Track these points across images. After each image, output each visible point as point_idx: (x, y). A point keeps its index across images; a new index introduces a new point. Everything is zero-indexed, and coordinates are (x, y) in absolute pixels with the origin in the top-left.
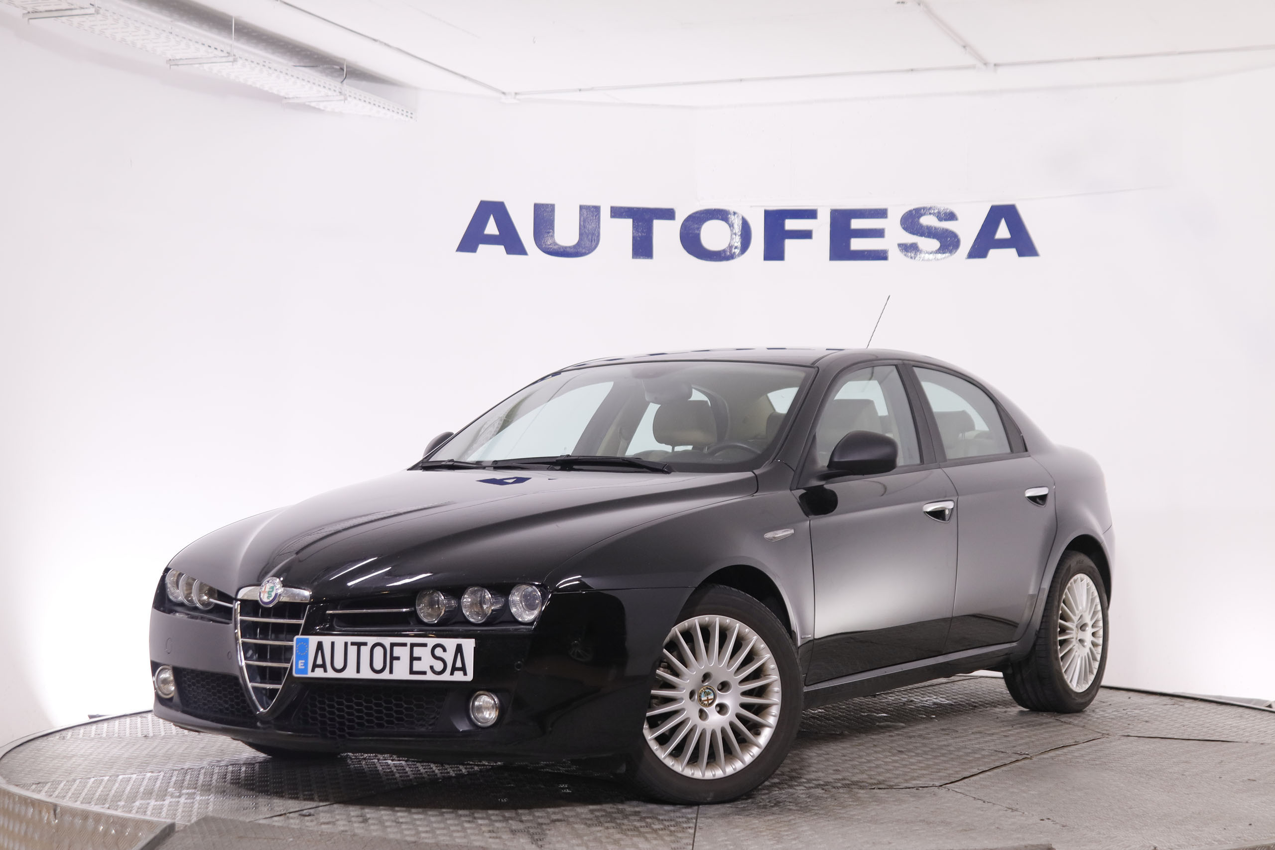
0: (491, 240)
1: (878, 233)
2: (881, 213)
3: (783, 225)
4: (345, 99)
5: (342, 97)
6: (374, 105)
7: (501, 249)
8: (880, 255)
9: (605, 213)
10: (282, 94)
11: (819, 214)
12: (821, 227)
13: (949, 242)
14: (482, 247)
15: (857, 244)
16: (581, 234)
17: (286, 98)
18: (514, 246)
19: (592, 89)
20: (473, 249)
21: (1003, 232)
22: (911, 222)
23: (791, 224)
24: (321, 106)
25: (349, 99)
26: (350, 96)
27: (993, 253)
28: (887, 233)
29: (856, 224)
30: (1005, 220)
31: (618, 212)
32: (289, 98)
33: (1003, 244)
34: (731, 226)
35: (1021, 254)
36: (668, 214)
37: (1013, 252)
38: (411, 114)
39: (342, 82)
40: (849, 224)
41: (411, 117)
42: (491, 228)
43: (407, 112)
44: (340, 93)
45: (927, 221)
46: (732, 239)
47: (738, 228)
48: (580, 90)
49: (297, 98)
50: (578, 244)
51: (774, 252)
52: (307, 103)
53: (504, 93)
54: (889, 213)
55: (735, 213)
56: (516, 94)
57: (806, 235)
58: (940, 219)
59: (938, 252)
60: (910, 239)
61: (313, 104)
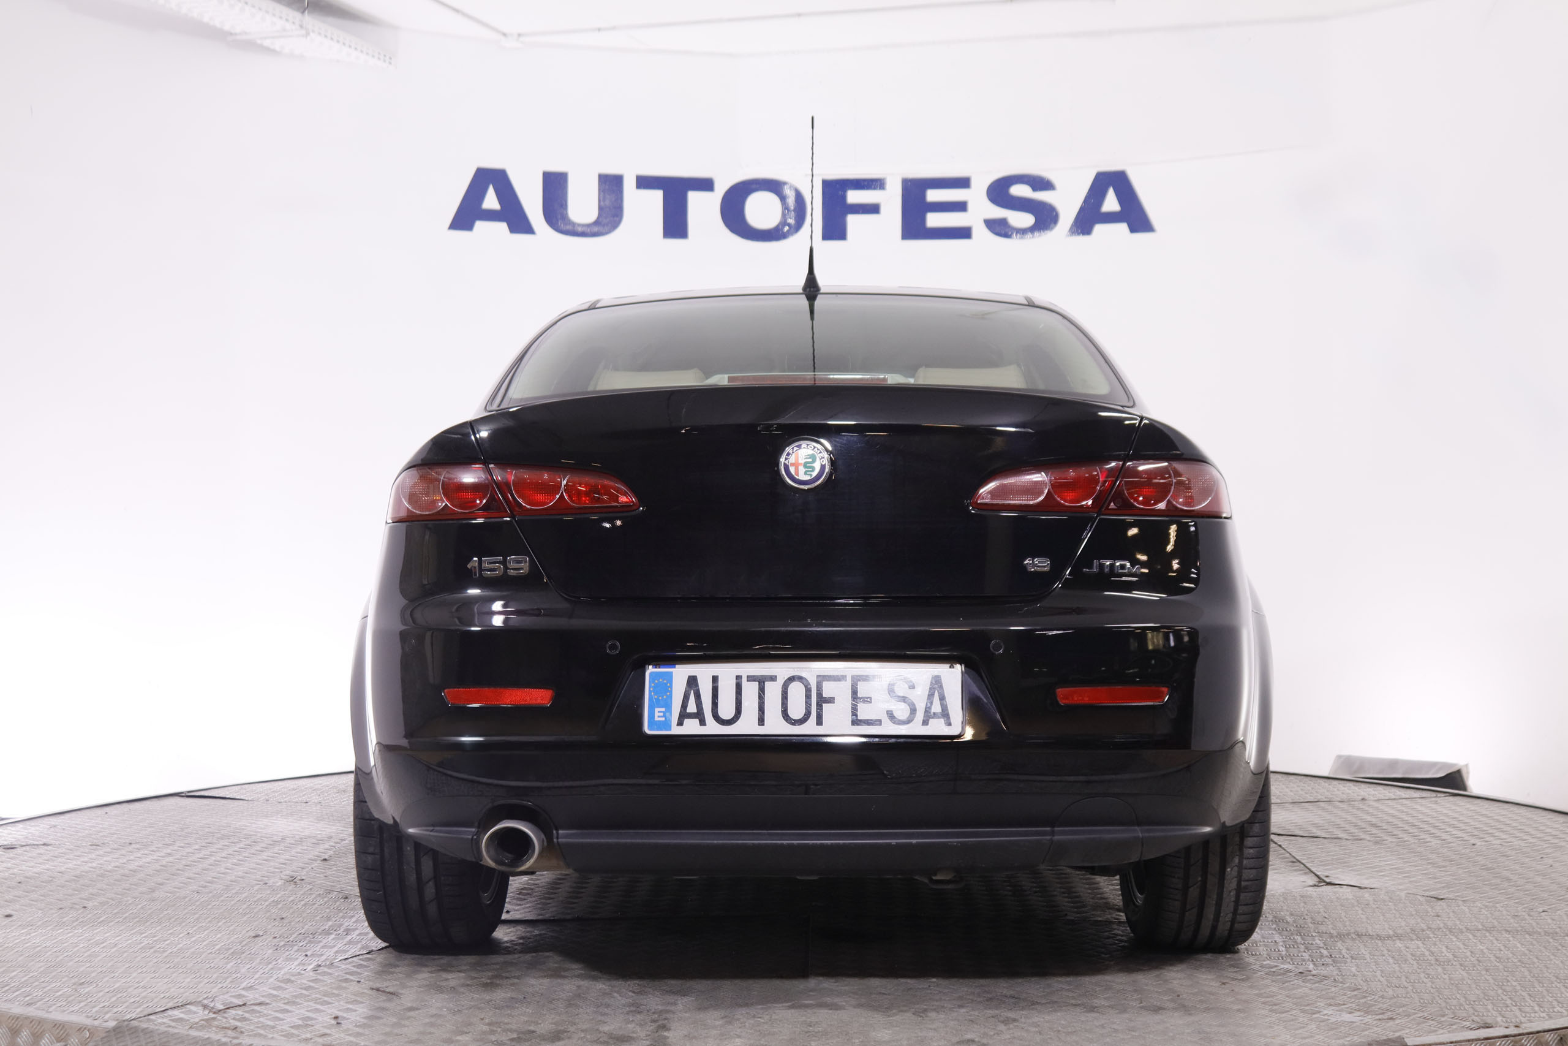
0: (491, 216)
1: (961, 207)
2: (963, 183)
3: (844, 197)
4: (308, 34)
5: (303, 32)
6: (344, 44)
7: (503, 226)
8: (964, 233)
9: (629, 184)
10: (227, 28)
11: (888, 186)
12: (891, 200)
13: (1045, 217)
14: (479, 225)
15: (934, 220)
16: (601, 208)
17: (231, 34)
18: (519, 223)
19: (614, 28)
20: (469, 227)
21: (1111, 203)
22: (999, 192)
23: (854, 197)
24: (277, 45)
25: (311, 34)
26: (313, 31)
27: (1099, 228)
28: (970, 206)
29: (934, 195)
30: (1114, 189)
31: (644, 182)
32: (236, 34)
33: (1111, 218)
34: (783, 198)
35: (1133, 229)
36: (706, 185)
37: (1123, 227)
38: (390, 58)
39: (303, 12)
40: (924, 196)
41: (390, 63)
42: (491, 201)
43: (385, 56)
44: (301, 26)
45: (1020, 191)
46: (784, 215)
47: (791, 201)
48: (599, 30)
49: (246, 33)
50: (596, 223)
51: (834, 230)
52: (259, 42)
53: (504, 35)
54: (973, 183)
55: (785, 183)
56: (519, 35)
57: (874, 209)
58: (1035, 189)
59: (1033, 229)
60: (998, 212)
61: (267, 43)
